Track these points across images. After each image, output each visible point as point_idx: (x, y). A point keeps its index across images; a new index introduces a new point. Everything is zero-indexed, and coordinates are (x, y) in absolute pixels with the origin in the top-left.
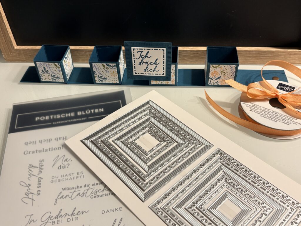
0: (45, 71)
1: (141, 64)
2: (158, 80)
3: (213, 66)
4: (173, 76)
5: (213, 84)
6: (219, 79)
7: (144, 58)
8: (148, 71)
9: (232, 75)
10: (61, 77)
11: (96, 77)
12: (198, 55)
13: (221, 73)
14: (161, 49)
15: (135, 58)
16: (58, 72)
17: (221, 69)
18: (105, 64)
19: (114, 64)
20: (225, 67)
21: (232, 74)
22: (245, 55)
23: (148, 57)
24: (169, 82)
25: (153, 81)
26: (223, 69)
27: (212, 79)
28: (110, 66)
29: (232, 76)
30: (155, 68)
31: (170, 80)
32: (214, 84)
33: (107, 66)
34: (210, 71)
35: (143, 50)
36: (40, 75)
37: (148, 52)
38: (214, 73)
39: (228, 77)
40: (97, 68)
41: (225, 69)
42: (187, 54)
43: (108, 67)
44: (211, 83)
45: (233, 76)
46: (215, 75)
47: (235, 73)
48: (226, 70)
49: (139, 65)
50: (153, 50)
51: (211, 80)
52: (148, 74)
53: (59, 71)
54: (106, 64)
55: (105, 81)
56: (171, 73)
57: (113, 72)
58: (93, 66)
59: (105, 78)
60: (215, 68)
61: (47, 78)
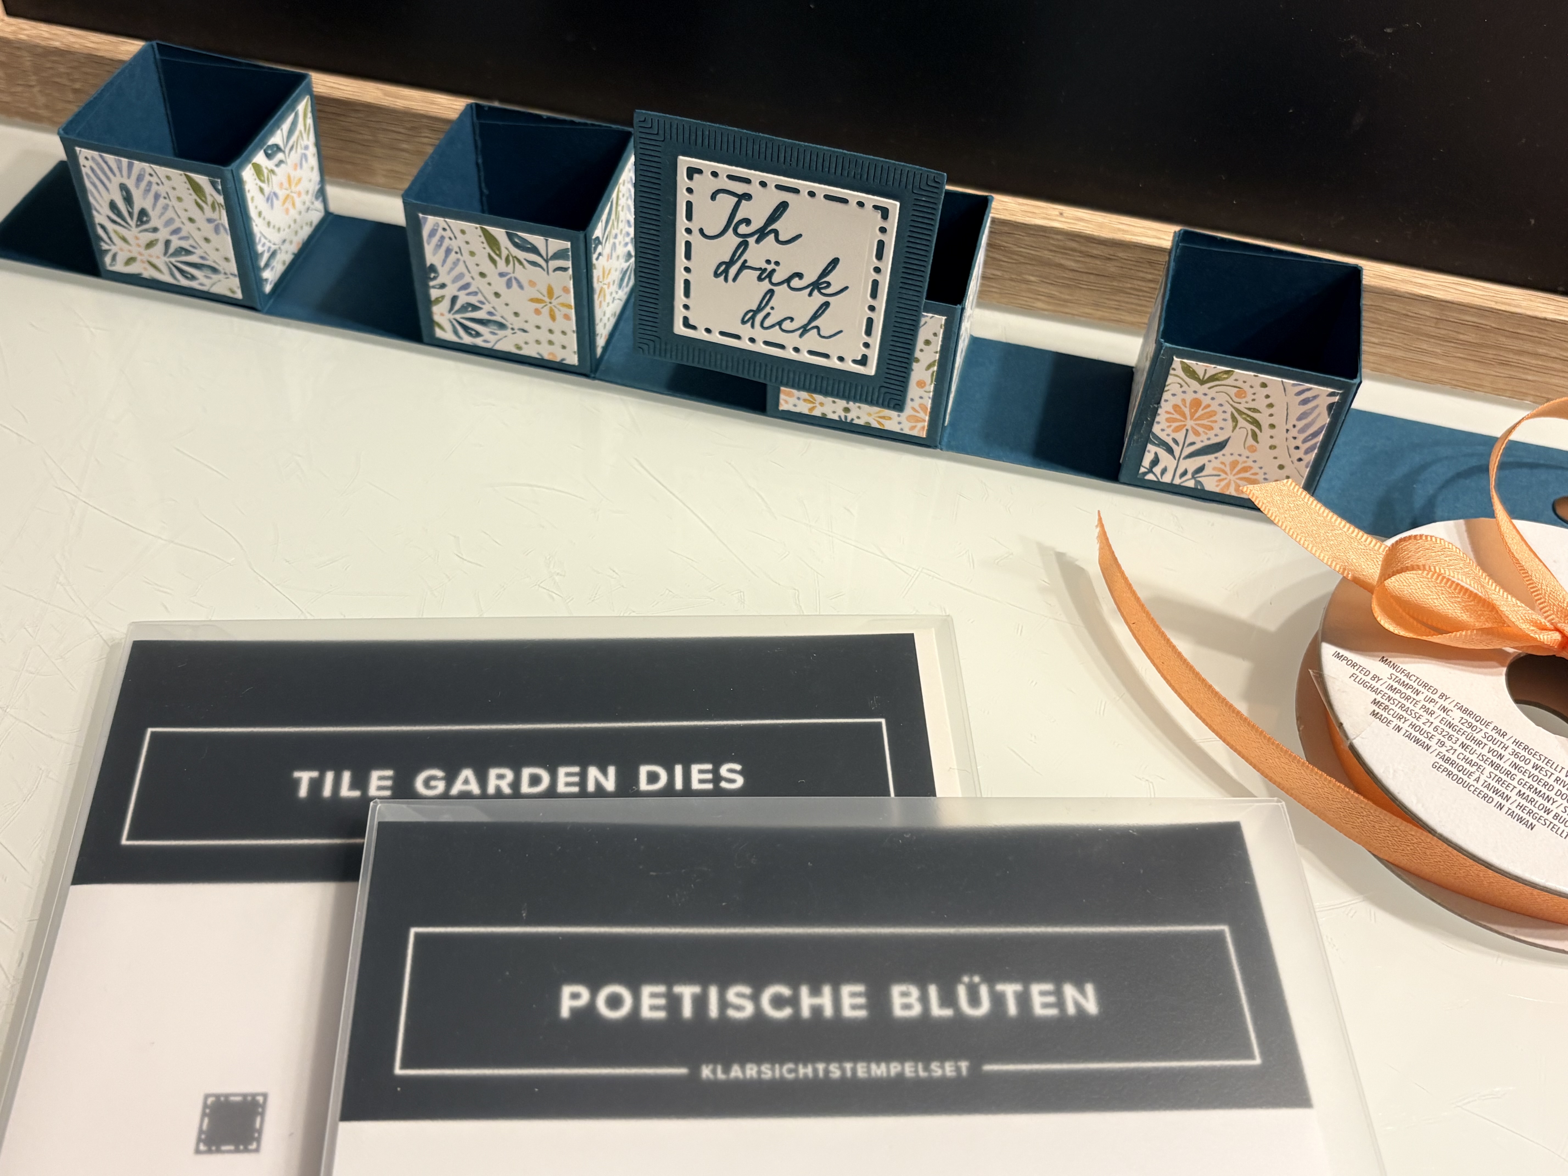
0: (131, 214)
1: (726, 271)
2: (826, 394)
3: (1188, 370)
4: (921, 384)
5: (1167, 479)
6: (1211, 457)
7: (752, 240)
8: (767, 323)
9: (1304, 447)
10: (222, 265)
11: (438, 300)
12: (1111, 268)
13: (1234, 419)
14: (871, 200)
15: (694, 226)
16: (208, 230)
17: (1238, 395)
18: (499, 233)
19: (557, 244)
20: (1264, 385)
21: (1305, 441)
22: (1411, 324)
23: (782, 237)
24: (893, 414)
25: (795, 391)
26: (1250, 397)
27: (1170, 451)
28: (534, 250)
29: (1300, 454)
30: (815, 317)
31: (898, 405)
32: (1177, 481)
33: (516, 245)
34: (1166, 396)
35: (754, 189)
36: (100, 231)
37: (783, 207)
38: (1187, 411)
39: (1274, 453)
40: (448, 251)
41: (1261, 404)
42: (1047, 255)
43: (522, 255)
44: (1157, 470)
45: (1307, 452)
46: (1190, 423)
47: (1321, 437)
48: (1271, 406)
49: (716, 275)
50: (820, 196)
51: (1162, 454)
52: (767, 343)
53: (217, 230)
54: (510, 236)
55: (492, 338)
56: (915, 366)
57: (550, 292)
58: (425, 233)
59: (497, 318)
60: (1202, 382)
61: (139, 258)
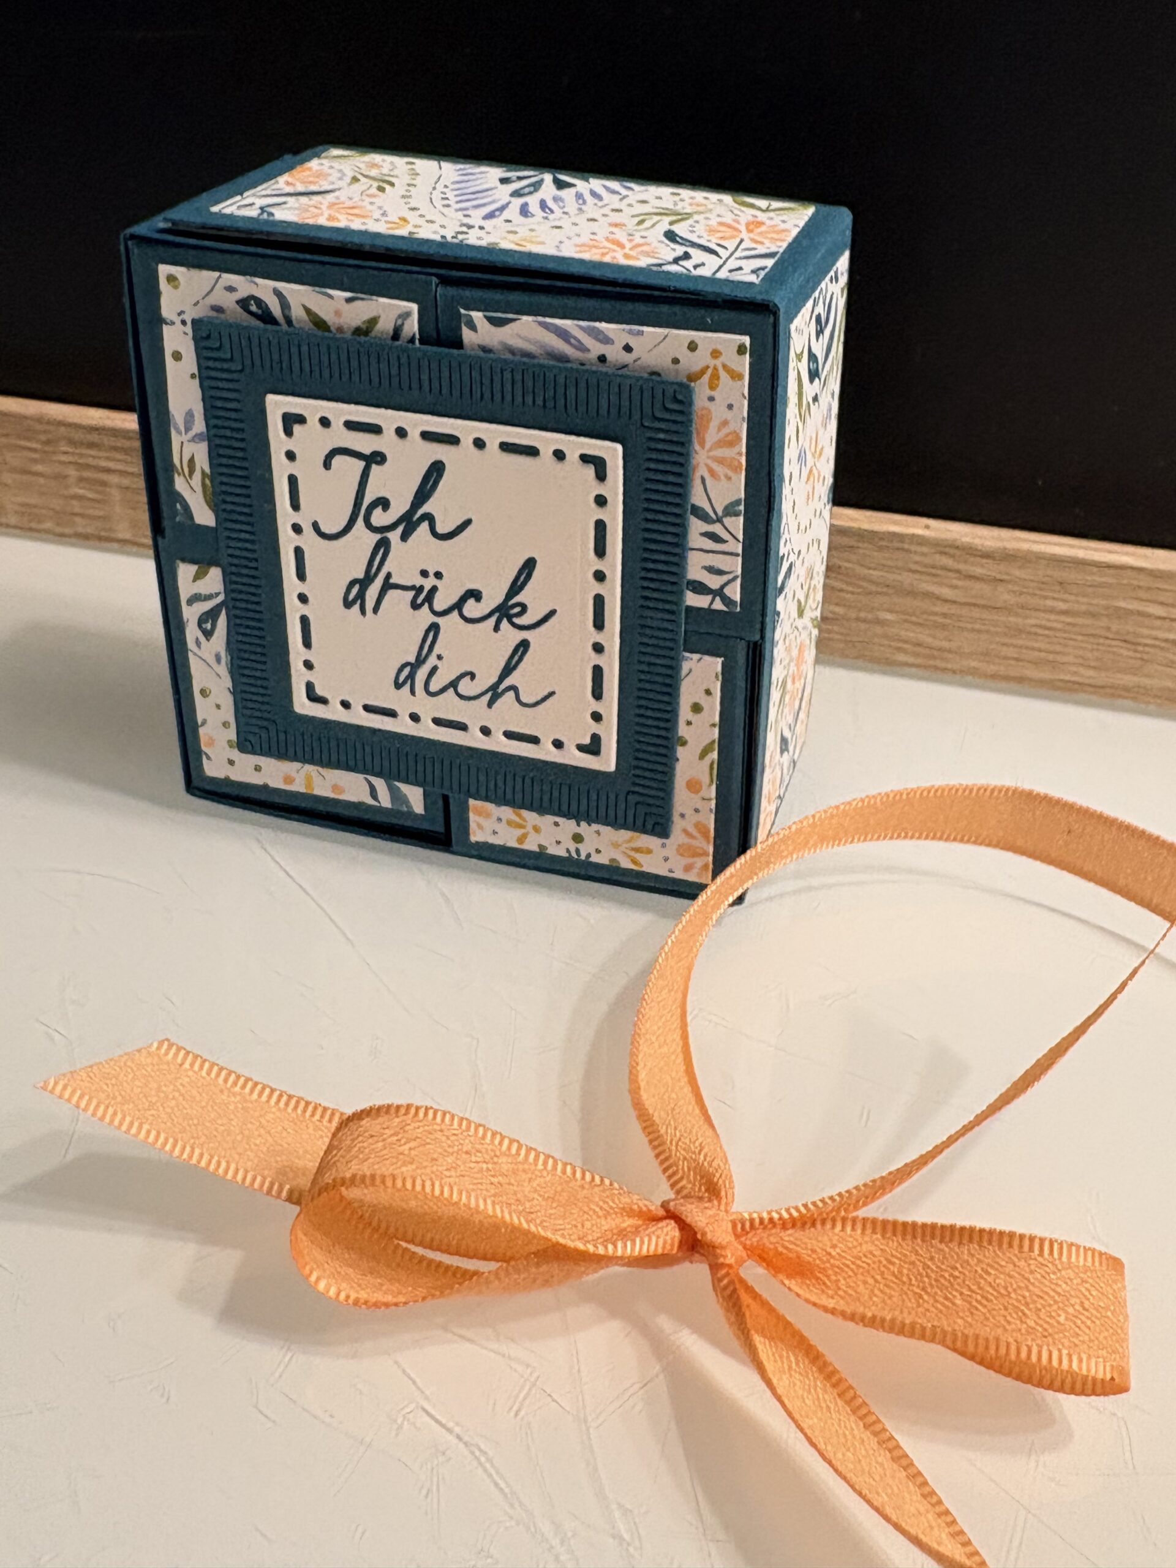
1: (361, 596)
2: (541, 809)
4: (692, 784)
7: (394, 536)
8: (434, 685)
14: (576, 444)
23: (441, 529)
24: (654, 842)
25: (491, 807)
30: (508, 670)
35: (387, 442)
49: (348, 604)
50: (492, 445)
52: (439, 722)
